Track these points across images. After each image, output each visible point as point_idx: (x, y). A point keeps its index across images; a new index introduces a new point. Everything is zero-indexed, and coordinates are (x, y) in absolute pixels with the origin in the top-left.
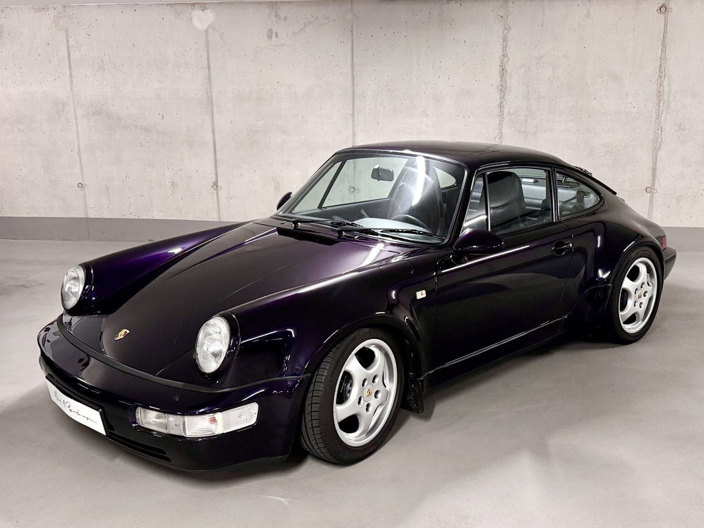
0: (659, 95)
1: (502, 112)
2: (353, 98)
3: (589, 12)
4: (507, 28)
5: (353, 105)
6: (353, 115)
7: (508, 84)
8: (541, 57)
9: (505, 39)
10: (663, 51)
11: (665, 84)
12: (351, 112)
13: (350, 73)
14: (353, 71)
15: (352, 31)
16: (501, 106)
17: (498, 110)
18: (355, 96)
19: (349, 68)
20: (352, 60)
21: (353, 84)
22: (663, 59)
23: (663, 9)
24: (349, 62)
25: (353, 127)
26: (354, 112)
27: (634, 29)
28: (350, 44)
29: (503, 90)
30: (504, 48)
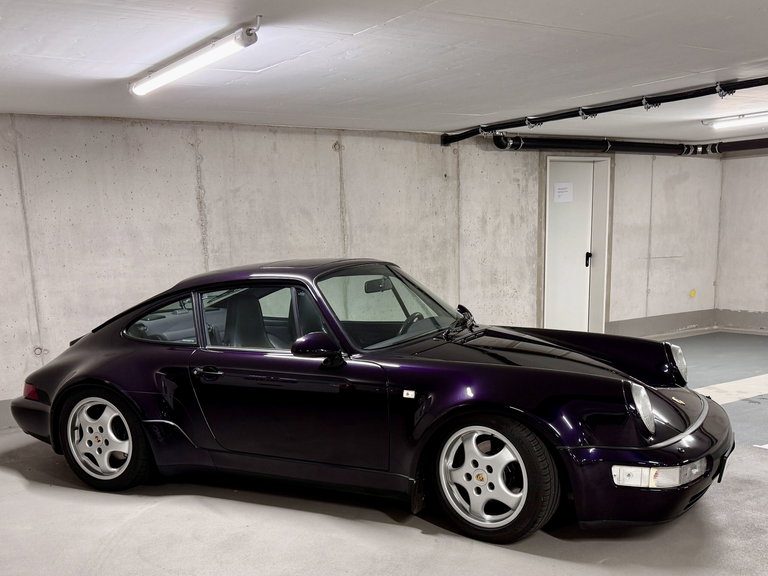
0: (343, 229)
1: (205, 249)
2: (28, 236)
3: (275, 145)
4: (200, 158)
5: (28, 244)
6: (30, 257)
7: (208, 218)
8: (237, 190)
9: (199, 169)
10: (342, 188)
11: (347, 219)
12: (26, 253)
13: (20, 205)
14: (23, 201)
15: (16, 152)
16: (204, 242)
17: (202, 247)
18: (30, 234)
19: (17, 199)
20: (21, 188)
21: (25, 218)
22: (342, 195)
23: (337, 147)
24: (17, 191)
25: (32, 272)
26: (30, 253)
27: (316, 165)
28: (16, 168)
29: (203, 225)
30: (199, 178)
